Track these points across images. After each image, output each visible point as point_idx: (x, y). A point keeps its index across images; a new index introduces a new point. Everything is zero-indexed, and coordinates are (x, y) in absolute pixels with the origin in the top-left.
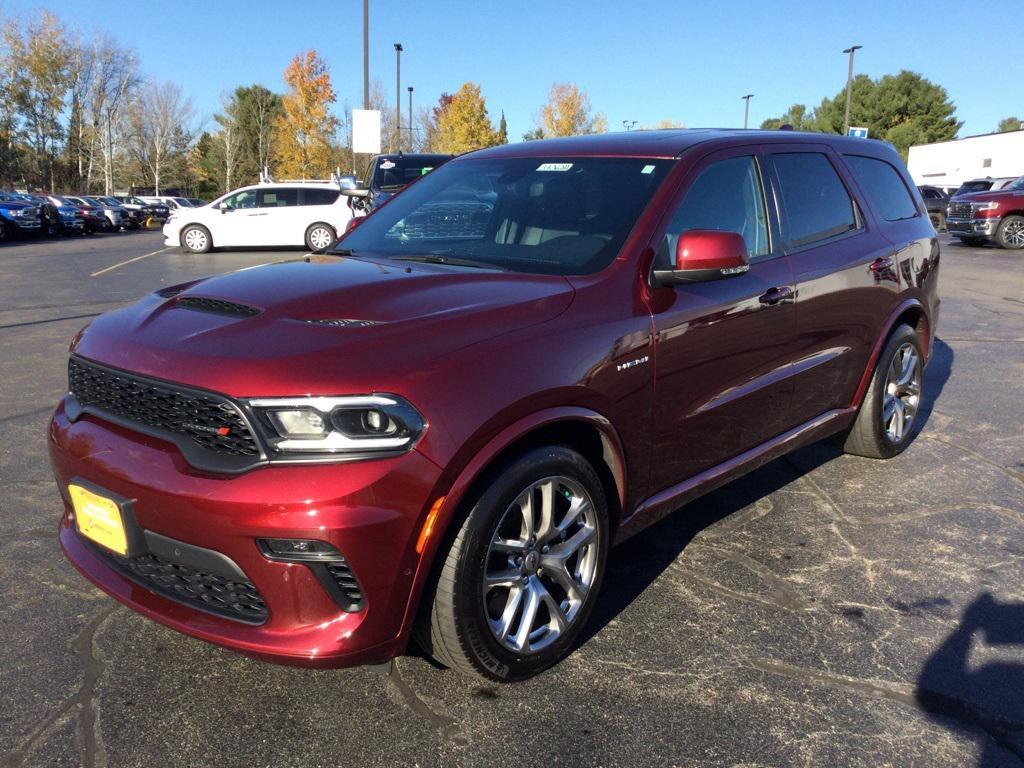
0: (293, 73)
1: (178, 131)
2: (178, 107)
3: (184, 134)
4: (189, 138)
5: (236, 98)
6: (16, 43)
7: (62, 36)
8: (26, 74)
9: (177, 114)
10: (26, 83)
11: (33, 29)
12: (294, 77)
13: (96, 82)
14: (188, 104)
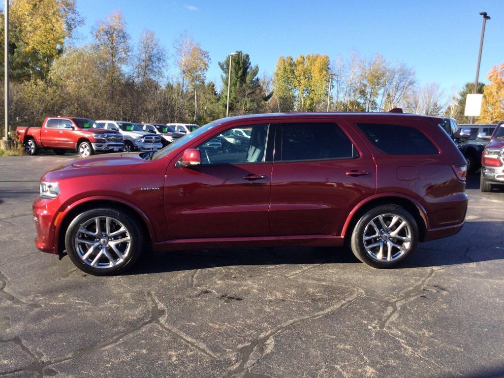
0: (491, 75)
1: (435, 105)
2: (437, 94)
3: (438, 106)
4: (440, 108)
5: (465, 88)
6: (363, 69)
7: (383, 65)
8: (365, 82)
9: (436, 97)
10: (365, 86)
11: (371, 63)
12: (492, 76)
13: (394, 83)
14: (442, 92)
